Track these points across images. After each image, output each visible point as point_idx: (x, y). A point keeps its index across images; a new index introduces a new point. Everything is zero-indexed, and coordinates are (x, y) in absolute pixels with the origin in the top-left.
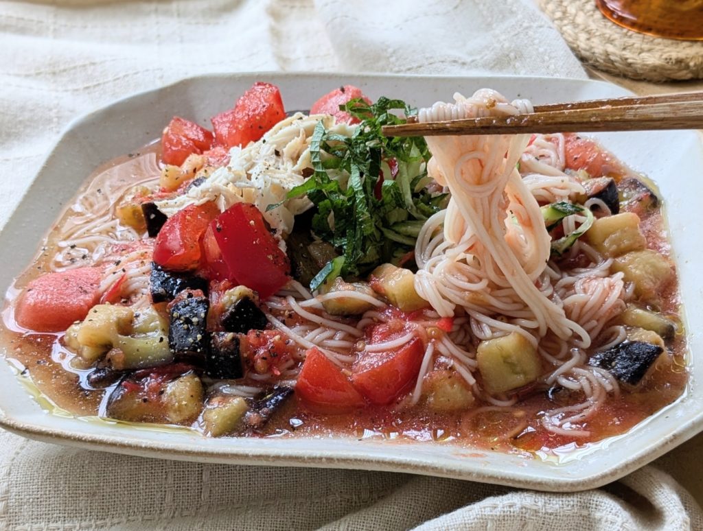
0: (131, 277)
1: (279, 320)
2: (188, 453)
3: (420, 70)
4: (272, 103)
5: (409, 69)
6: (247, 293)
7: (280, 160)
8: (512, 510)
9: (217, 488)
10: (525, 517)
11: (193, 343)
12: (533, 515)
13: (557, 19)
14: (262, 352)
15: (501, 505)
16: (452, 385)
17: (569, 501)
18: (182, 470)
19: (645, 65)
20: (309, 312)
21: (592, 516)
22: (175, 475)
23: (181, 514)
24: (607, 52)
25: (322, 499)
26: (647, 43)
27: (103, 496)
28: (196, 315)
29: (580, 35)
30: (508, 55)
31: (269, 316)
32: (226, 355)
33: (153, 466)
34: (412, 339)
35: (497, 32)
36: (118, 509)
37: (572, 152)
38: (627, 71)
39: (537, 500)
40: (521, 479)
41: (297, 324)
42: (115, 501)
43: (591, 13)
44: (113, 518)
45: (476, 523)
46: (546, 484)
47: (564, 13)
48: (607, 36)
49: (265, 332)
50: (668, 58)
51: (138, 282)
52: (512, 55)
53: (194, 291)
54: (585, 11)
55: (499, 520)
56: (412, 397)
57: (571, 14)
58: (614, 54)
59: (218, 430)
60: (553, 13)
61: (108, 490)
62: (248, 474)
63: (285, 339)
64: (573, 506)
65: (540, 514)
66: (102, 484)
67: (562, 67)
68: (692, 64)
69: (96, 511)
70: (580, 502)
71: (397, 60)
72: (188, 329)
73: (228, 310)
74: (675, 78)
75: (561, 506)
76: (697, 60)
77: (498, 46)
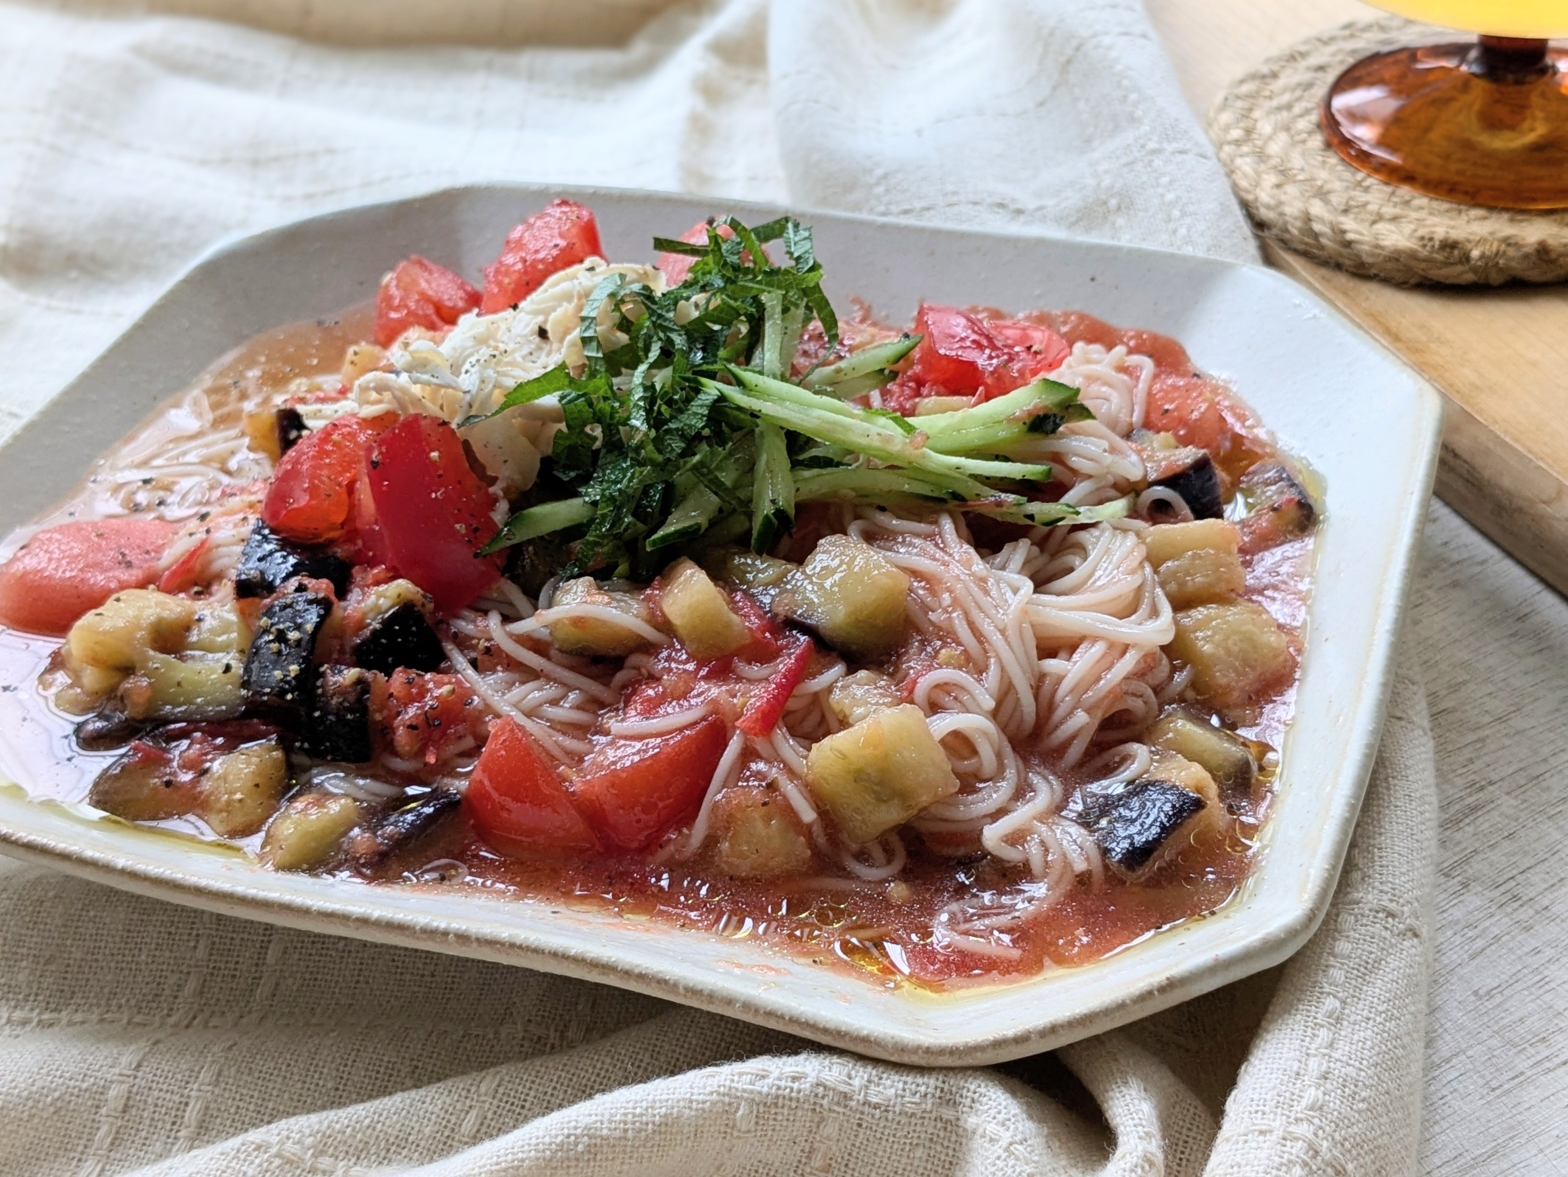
0: (218, 546)
1: (465, 656)
2: (199, 891)
3: (927, 214)
4: (574, 241)
5: (906, 212)
6: (410, 597)
7: (546, 347)
8: (796, 1086)
9: (290, 981)
10: (822, 1106)
11: (282, 680)
12: (838, 1104)
13: (1229, 143)
14: (412, 711)
15: (776, 1074)
16: (768, 819)
17: (918, 1085)
18: (230, 935)
19: (1377, 246)
20: (523, 645)
21: (961, 1123)
22: (214, 943)
23: (207, 1022)
24: (1308, 214)
25: (488, 1030)
26: (1395, 205)
27: (68, 965)
28: (298, 627)
29: (1265, 176)
30: (1105, 203)
31: (450, 648)
32: (339, 713)
33: (176, 919)
34: (704, 719)
35: (1097, 155)
36: (92, 995)
37: (1162, 398)
38: (1341, 255)
39: (853, 1073)
40: (828, 1026)
41: (499, 668)
42: (88, 980)
43: (1304, 136)
44: (77, 1011)
45: (713, 1104)
46: (877, 1043)
47: (1249, 132)
48: (1319, 183)
49: (428, 676)
50: (1427, 236)
51: (229, 556)
52: (1113, 202)
53: (314, 581)
54: (1293, 132)
55: (765, 1104)
56: (689, 836)
57: (1260, 135)
58: (1322, 220)
59: (288, 857)
60: (1227, 128)
61: (79, 955)
62: (358, 961)
63: (463, 695)
64: (926, 1095)
65: (853, 1104)
66: (69, 942)
67: (1202, 235)
68: (1475, 253)
69: (48, 993)
70: (942, 1090)
71: (887, 191)
72: (279, 653)
73: (370, 624)
74: (1436, 278)
75: (900, 1092)
76: (1487, 247)
77: (1090, 182)
